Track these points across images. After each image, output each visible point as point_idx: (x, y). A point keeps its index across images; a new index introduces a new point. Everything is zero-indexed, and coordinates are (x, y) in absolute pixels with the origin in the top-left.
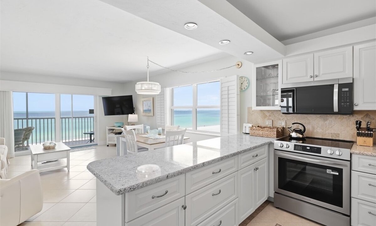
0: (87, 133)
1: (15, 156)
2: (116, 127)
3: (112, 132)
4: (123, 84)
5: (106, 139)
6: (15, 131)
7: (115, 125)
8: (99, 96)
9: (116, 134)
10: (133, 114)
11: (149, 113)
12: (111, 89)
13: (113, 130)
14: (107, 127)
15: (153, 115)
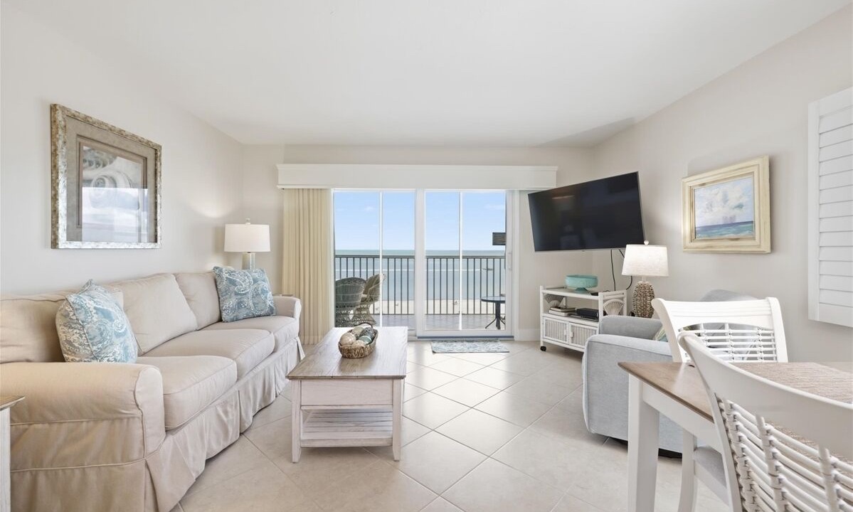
0: (485, 299)
2: (572, 291)
3: (557, 307)
4: (592, 145)
5: (537, 325)
7: (569, 282)
8: (520, 191)
9: (569, 315)
10: (646, 243)
11: (737, 239)
12: (556, 168)
13: (560, 298)
14: (541, 287)
15: (772, 248)
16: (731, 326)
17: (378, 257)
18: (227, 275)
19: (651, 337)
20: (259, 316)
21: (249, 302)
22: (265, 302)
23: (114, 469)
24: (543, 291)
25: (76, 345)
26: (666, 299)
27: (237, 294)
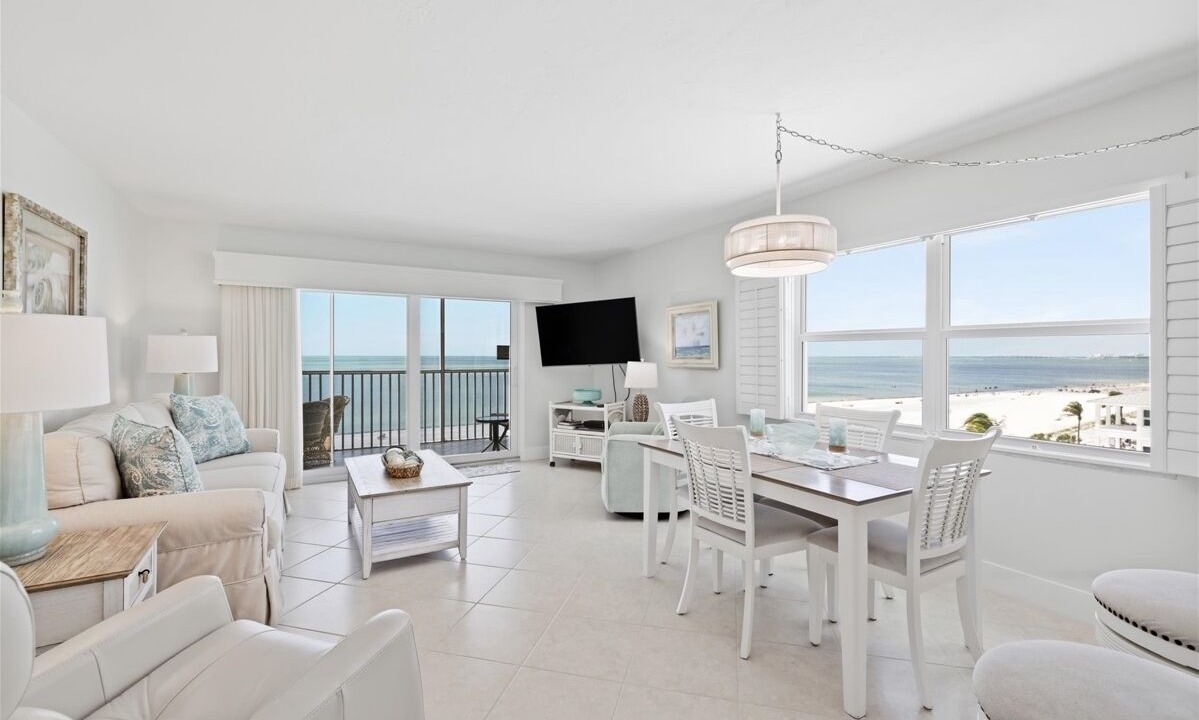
1: (304, 485)
2: (579, 405)
3: (565, 421)
4: (596, 262)
5: (547, 442)
6: (305, 406)
7: (575, 395)
8: (526, 303)
9: (577, 428)
10: (642, 360)
11: (700, 358)
12: (561, 281)
13: (566, 412)
14: (550, 402)
15: (719, 366)
16: (694, 417)
17: (327, 373)
18: (190, 404)
19: (650, 434)
20: (232, 454)
21: (222, 437)
22: (239, 437)
23: (236, 586)
24: (552, 406)
25: (170, 477)
26: (663, 402)
27: (206, 428)
